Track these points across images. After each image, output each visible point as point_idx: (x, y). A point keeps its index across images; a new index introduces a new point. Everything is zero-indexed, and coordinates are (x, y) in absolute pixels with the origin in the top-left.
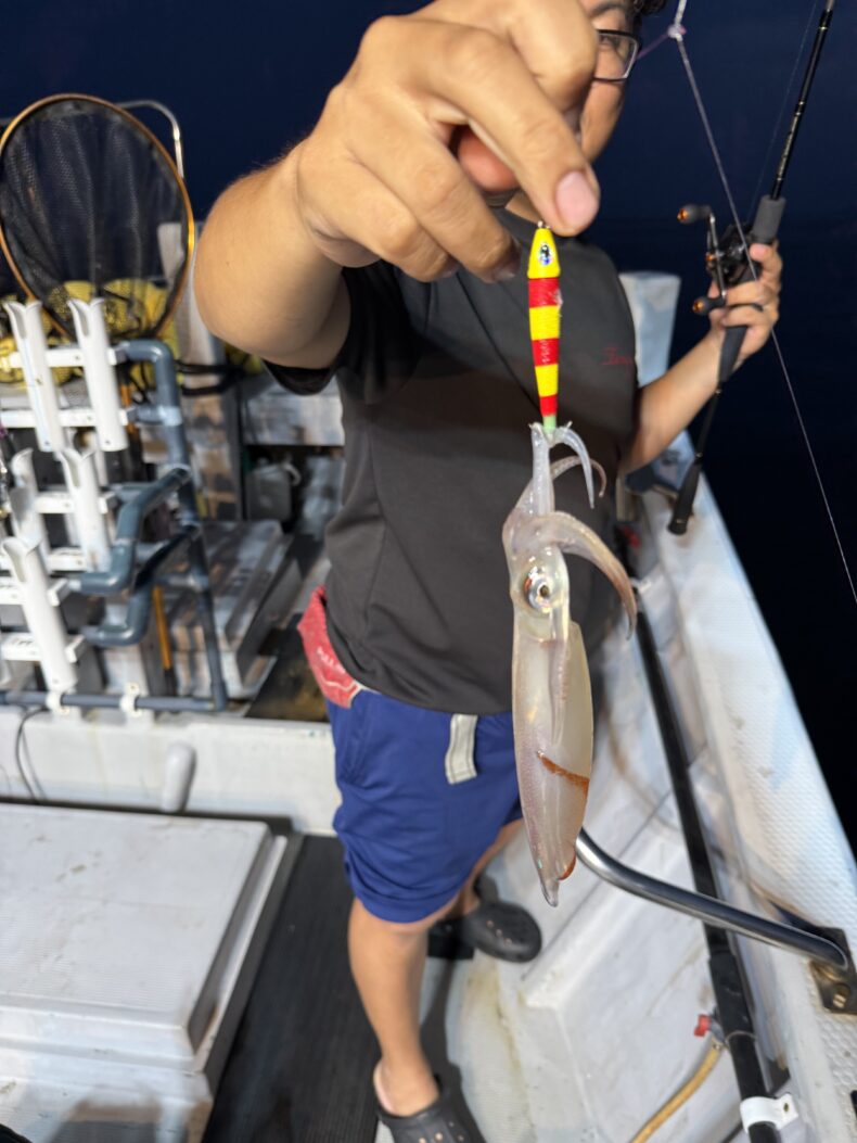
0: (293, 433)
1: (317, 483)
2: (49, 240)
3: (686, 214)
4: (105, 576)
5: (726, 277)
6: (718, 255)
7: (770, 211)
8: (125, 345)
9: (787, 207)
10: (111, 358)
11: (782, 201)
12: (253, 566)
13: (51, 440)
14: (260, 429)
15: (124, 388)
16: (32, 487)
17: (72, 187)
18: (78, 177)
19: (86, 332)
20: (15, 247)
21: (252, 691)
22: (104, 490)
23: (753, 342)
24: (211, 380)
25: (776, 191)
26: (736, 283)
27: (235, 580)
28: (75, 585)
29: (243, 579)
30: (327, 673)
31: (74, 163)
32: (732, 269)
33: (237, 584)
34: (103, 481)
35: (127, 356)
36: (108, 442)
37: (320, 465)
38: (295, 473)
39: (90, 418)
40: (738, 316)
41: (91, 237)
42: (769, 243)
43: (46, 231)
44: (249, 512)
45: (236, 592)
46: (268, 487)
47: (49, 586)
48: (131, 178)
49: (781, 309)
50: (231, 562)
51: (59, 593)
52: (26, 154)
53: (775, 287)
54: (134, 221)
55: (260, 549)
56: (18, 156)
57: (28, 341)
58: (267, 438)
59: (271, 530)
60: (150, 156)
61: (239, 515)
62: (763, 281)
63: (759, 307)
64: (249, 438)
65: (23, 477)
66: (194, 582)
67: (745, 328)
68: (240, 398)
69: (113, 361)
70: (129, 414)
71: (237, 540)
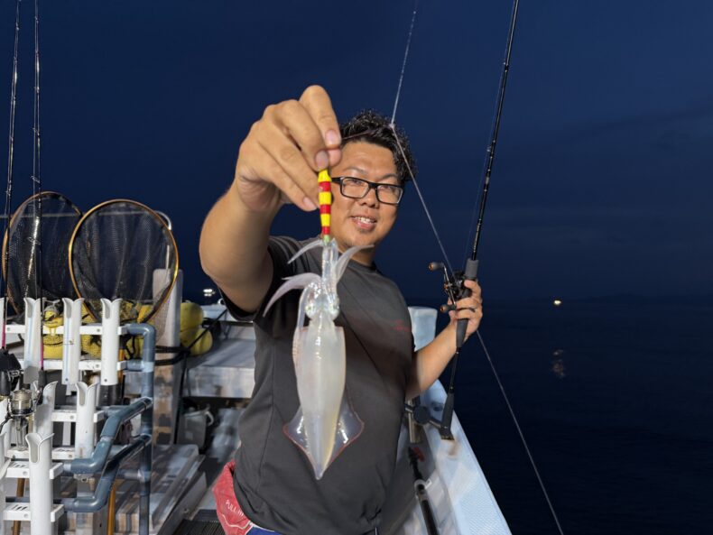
0: (214, 390)
1: (224, 425)
2: (97, 267)
3: (433, 266)
4: (89, 461)
5: (455, 296)
6: (450, 285)
7: (472, 266)
8: (128, 325)
9: (479, 263)
10: (119, 331)
11: (477, 261)
12: (178, 473)
14: (194, 387)
15: (121, 351)
16: (52, 405)
17: (115, 242)
18: (120, 238)
19: (108, 317)
20: (76, 270)
22: (97, 409)
23: (472, 327)
24: (170, 356)
25: (474, 257)
26: (460, 298)
27: (164, 482)
28: (68, 467)
29: (170, 482)
30: (231, 519)
31: (119, 231)
32: (457, 292)
33: (165, 485)
35: (128, 331)
36: (106, 380)
37: (227, 414)
38: (211, 417)
39: (97, 366)
40: (462, 314)
41: (121, 268)
42: (474, 280)
43: (96, 263)
44: (178, 439)
45: (164, 490)
46: (192, 425)
47: (51, 467)
48: (148, 242)
49: (483, 311)
50: (163, 471)
51: (55, 471)
52: (95, 224)
53: (480, 301)
54: (146, 262)
55: (183, 463)
56: (91, 224)
57: (71, 320)
58: (197, 393)
59: (192, 450)
60: (161, 231)
61: (172, 442)
62: (473, 297)
63: (473, 310)
64: (186, 393)
65: (48, 398)
66: (141, 475)
67: (467, 320)
68: (185, 369)
69: (120, 333)
70: (122, 365)
71: (169, 457)
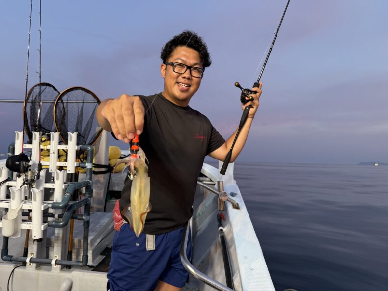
4: (60, 204)
8: (81, 145)
10: (76, 147)
12: (104, 224)
13: (53, 169)
15: (77, 159)
16: (44, 180)
21: (95, 265)
22: (65, 183)
28: (50, 205)
34: (65, 181)
35: (81, 149)
36: (69, 171)
39: (65, 164)
47: (42, 204)
51: (44, 206)
57: (53, 142)
58: (116, 189)
61: (103, 211)
65: (42, 176)
66: (85, 218)
69: (76, 149)
70: (77, 164)
